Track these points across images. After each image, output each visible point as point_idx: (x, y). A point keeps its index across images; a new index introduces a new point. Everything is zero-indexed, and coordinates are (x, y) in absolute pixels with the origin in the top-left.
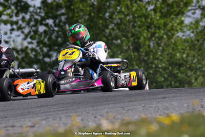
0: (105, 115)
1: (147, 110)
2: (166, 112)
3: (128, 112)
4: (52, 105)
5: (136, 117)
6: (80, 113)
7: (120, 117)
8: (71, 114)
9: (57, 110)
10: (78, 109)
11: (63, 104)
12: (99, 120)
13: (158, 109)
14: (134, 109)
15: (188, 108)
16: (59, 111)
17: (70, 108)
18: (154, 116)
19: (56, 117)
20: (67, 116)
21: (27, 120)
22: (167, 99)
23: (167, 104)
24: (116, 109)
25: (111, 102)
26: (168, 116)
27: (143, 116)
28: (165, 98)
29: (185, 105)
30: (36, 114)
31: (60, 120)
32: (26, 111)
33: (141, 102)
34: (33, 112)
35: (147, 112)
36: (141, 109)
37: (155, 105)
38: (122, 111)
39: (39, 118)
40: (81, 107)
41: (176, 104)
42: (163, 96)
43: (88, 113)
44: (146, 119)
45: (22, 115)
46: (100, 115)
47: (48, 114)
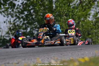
0: (53, 58)
1: (73, 55)
2: (82, 56)
3: (64, 56)
4: (27, 53)
5: (68, 59)
6: (41, 57)
7: (60, 58)
8: (36, 57)
9: (29, 55)
10: (40, 55)
11: (32, 52)
12: (50, 60)
13: (78, 55)
14: (67, 55)
15: (93, 55)
16: (30, 56)
17: (36, 54)
18: (77, 58)
19: (29, 59)
20: (34, 58)
21: (15, 60)
22: (83, 50)
23: (83, 53)
24: (58, 55)
25: (56, 51)
26: (83, 58)
27: (71, 58)
28: (82, 49)
29: (92, 53)
30: (20, 57)
31: (31, 60)
32: (14, 56)
33: (70, 51)
34: (18, 56)
35: (73, 56)
36: (70, 55)
37: (77, 53)
38: (61, 56)
39: (21, 59)
40: (41, 54)
41: (87, 52)
42: (81, 48)
43: (45, 57)
44: (73, 60)
45: (13, 58)
46: (50, 58)
47: (25, 57)
